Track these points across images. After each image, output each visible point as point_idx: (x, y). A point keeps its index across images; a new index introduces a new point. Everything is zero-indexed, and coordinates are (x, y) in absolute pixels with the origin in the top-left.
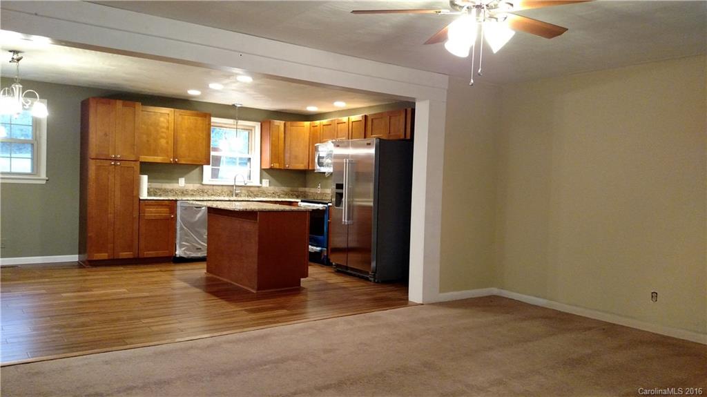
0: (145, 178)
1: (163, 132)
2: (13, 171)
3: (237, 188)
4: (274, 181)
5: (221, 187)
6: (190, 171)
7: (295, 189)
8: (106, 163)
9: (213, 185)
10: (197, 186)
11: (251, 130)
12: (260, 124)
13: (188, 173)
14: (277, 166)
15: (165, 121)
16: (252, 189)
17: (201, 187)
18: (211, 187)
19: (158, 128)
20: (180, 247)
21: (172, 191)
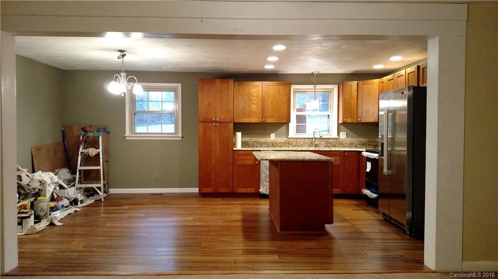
0: (239, 134)
1: (254, 100)
2: (163, 132)
3: (317, 140)
4: (350, 133)
5: (303, 140)
6: (279, 129)
7: (372, 140)
8: (209, 125)
9: (297, 138)
10: (284, 139)
11: (331, 92)
12: (337, 85)
13: (277, 129)
14: (349, 120)
15: (256, 91)
16: (330, 141)
17: (288, 140)
18: (296, 140)
19: (251, 97)
20: (263, 187)
21: (265, 143)
